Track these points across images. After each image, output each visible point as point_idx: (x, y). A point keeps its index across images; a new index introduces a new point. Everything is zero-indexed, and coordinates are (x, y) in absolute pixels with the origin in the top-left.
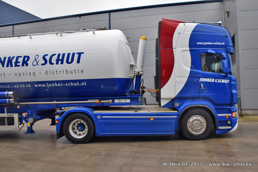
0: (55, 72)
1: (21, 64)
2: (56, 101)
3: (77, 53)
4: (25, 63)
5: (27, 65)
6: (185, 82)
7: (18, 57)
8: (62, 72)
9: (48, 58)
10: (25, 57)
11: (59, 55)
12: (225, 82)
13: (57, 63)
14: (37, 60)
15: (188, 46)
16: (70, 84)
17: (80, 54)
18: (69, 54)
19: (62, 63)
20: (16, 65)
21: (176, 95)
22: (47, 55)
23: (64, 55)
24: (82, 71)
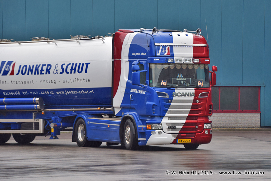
0: (70, 81)
1: (44, 72)
2: (74, 108)
3: (86, 64)
4: (48, 71)
5: (49, 73)
6: (124, 92)
7: (43, 65)
8: (75, 81)
9: (64, 67)
10: (48, 65)
11: (73, 64)
12: (143, 94)
13: (71, 73)
14: (57, 69)
15: (128, 57)
16: (82, 92)
17: (87, 64)
18: (80, 64)
19: (75, 73)
20: (41, 73)
21: (121, 104)
22: (64, 64)
23: (76, 64)
24: (89, 80)
